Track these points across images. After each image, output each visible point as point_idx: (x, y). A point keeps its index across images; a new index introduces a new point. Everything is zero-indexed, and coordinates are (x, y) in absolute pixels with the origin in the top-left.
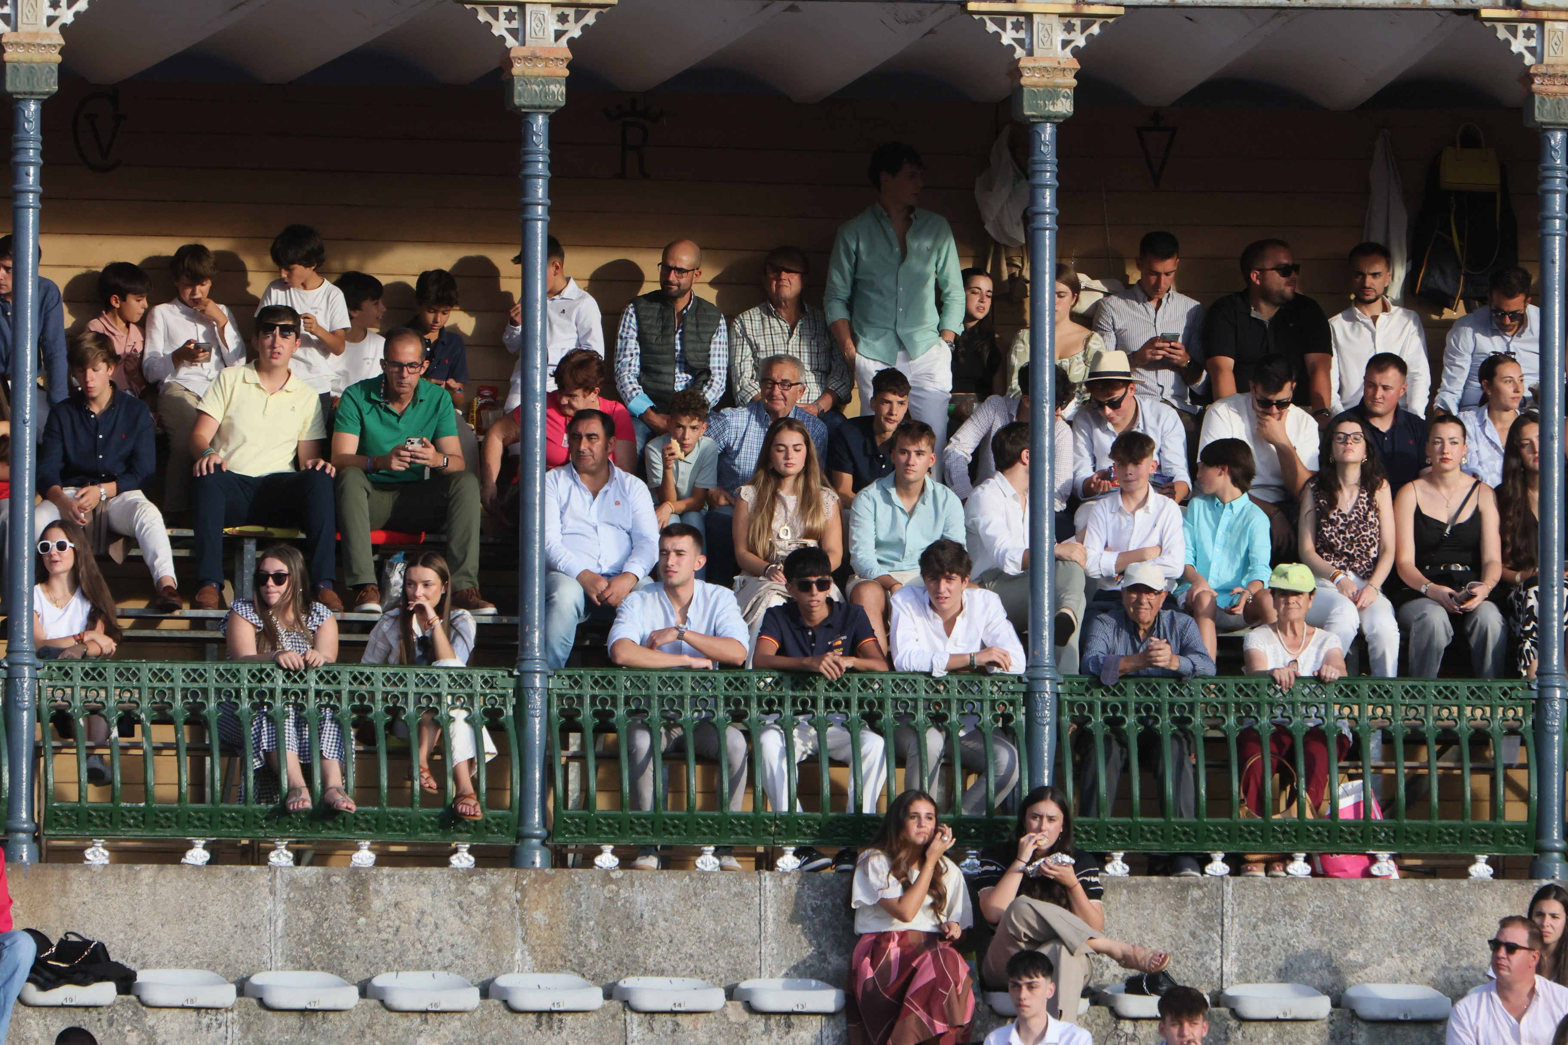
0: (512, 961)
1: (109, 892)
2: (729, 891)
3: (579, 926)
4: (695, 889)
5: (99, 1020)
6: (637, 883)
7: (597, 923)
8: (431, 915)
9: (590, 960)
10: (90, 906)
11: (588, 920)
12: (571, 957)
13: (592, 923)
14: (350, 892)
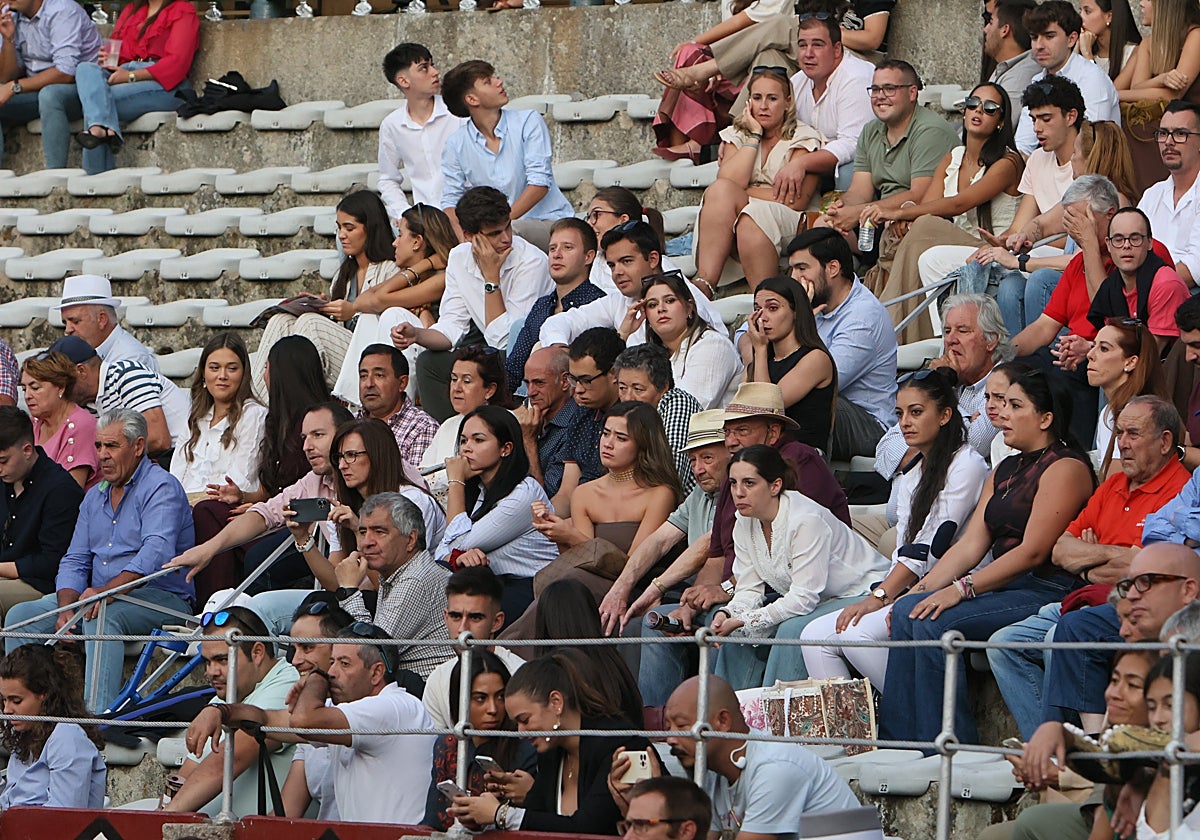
0: (542, 87)
1: (295, 40)
2: (683, 19)
3: (587, 54)
4: (662, 18)
5: (227, 142)
6: (625, 16)
7: (598, 51)
8: (494, 49)
9: (591, 83)
10: (282, 52)
11: (593, 48)
12: (580, 81)
13: (595, 51)
14: (444, 32)
